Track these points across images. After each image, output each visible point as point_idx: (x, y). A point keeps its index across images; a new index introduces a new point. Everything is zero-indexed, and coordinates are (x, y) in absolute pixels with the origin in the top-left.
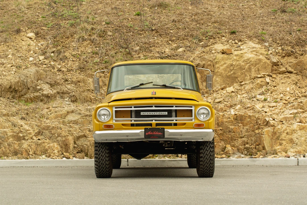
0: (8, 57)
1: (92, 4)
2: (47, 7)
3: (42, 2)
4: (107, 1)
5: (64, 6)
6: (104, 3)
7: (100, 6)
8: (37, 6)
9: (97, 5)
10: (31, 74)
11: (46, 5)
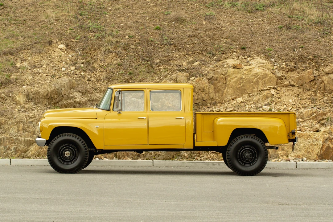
0: (43, 67)
1: (115, 17)
2: (74, 19)
3: (69, 14)
4: (128, 15)
5: (89, 18)
6: (126, 17)
7: (122, 19)
8: (64, 17)
9: (119, 18)
10: (64, 84)
11: (73, 17)
